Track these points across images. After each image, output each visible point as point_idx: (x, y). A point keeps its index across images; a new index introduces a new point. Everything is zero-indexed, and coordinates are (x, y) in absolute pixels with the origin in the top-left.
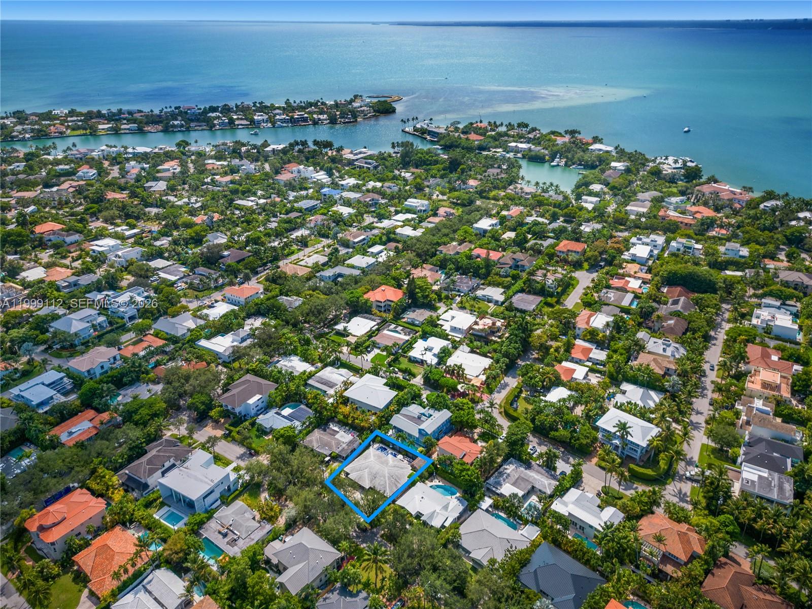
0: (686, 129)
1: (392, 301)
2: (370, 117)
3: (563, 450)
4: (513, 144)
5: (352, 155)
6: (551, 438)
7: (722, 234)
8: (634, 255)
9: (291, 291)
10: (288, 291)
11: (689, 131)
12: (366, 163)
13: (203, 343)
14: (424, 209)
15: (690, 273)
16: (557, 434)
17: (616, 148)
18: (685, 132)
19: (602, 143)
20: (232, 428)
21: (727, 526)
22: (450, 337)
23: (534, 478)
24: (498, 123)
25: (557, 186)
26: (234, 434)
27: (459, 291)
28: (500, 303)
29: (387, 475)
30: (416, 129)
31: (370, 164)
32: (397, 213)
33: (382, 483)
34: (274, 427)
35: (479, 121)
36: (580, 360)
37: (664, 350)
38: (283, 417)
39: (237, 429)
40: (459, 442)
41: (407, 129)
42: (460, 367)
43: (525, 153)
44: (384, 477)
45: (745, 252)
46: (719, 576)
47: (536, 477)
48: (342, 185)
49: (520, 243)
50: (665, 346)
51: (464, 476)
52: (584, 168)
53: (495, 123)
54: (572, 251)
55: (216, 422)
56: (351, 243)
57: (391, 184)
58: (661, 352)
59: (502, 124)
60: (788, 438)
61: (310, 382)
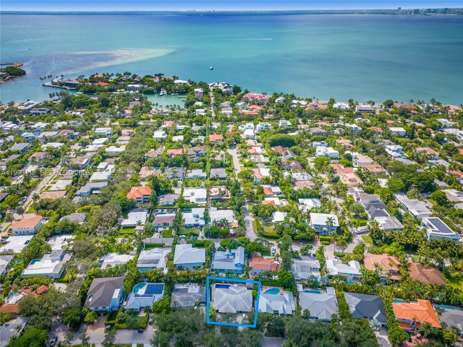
0: (211, 68)
1: (149, 195)
2: (9, 79)
3: (302, 243)
4: (131, 86)
5: (24, 107)
6: (296, 240)
7: (271, 117)
8: (247, 135)
9: (68, 210)
10: (65, 211)
11: (212, 69)
12: (40, 110)
13: (27, 272)
14: (110, 133)
15: (282, 138)
16: (298, 236)
17: (189, 81)
18: (211, 69)
19: (178, 79)
20: (111, 322)
21: (399, 247)
22: (199, 205)
23: (308, 263)
24: (110, 74)
25: (179, 106)
26: (117, 325)
27: (177, 177)
28: (205, 178)
29: (242, 299)
30: (54, 83)
31: (43, 110)
32: (93, 139)
33: (242, 305)
34: (142, 306)
35: (95, 74)
36: (270, 195)
37: (303, 178)
38: (142, 296)
39: (117, 320)
40: (259, 261)
41: (46, 84)
42: (224, 220)
43: (140, 90)
44: (242, 301)
45: (289, 123)
46: (413, 270)
47: (308, 262)
48: (35, 128)
49: (187, 142)
50: (302, 176)
51: (286, 278)
52: (179, 94)
53: (108, 74)
54: (218, 140)
55: (92, 323)
56: (80, 166)
57: (75, 121)
58: (302, 179)
59: (112, 75)
60: (375, 200)
61: (138, 266)
